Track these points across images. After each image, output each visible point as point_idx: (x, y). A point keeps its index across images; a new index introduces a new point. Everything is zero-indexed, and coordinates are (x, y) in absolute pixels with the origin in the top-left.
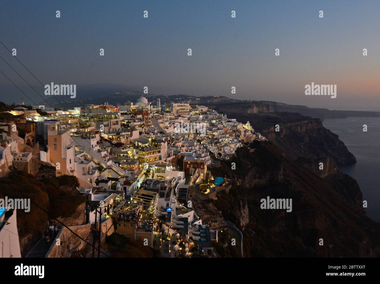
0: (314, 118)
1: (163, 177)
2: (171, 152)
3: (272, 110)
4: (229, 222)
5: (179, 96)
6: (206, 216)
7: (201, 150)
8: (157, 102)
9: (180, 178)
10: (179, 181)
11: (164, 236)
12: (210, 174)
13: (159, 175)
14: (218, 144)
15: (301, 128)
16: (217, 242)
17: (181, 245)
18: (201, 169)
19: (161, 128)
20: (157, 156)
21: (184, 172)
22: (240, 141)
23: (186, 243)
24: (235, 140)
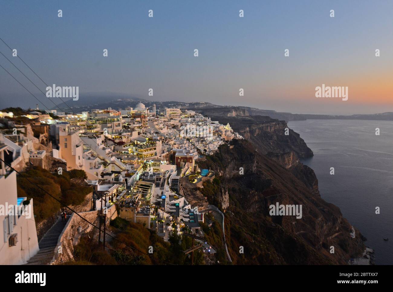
0: (281, 120)
1: (158, 170)
2: (165, 149)
3: (247, 114)
4: (213, 206)
5: (171, 103)
6: (194, 202)
7: (190, 147)
8: (153, 107)
9: (172, 171)
10: (172, 173)
11: (160, 219)
12: (198, 167)
13: (154, 168)
14: (204, 142)
15: (271, 129)
16: (203, 222)
17: (174, 226)
18: (190, 163)
19: (155, 129)
20: (153, 152)
21: (176, 166)
22: (221, 140)
23: (177, 224)
24: (218, 139)
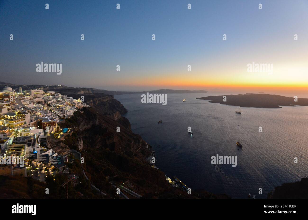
0: (110, 95)
1: (28, 134)
2: (33, 119)
3: (91, 92)
4: (73, 150)
5: (35, 86)
6: (59, 150)
7: (52, 115)
8: (20, 89)
9: (40, 133)
10: (40, 135)
11: (34, 168)
12: (60, 128)
13: (25, 133)
14: (63, 111)
15: (105, 100)
16: (68, 162)
17: (46, 169)
18: (54, 125)
19: (23, 105)
20: (23, 122)
21: (43, 129)
22: (75, 108)
23: (49, 167)
24: (73, 108)
